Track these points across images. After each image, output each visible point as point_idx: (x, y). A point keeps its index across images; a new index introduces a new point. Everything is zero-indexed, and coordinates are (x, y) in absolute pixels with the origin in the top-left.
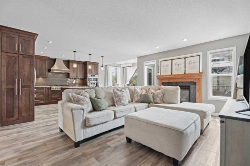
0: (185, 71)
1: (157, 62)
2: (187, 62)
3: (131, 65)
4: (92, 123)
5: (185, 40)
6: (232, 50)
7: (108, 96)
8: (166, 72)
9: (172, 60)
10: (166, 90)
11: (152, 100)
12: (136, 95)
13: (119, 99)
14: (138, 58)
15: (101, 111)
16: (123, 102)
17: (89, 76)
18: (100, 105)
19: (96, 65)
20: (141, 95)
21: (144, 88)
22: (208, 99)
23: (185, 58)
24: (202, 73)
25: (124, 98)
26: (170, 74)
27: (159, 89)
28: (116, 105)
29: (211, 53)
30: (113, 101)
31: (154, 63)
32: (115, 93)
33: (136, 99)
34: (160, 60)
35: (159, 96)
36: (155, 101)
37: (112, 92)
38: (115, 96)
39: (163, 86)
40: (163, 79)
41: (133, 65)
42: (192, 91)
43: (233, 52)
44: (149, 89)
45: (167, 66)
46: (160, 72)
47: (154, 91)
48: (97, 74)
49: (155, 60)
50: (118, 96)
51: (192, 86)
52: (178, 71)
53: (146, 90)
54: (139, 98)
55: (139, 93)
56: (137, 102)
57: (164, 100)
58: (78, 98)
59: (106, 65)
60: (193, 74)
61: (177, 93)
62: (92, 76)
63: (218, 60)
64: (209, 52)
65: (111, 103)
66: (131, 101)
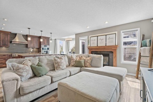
0: (106, 44)
1: (88, 38)
2: (108, 38)
3: (72, 40)
4: (27, 91)
5: (107, 23)
6: (137, 30)
7: (49, 62)
8: (94, 44)
9: (97, 36)
10: (94, 57)
11: (83, 65)
12: (72, 61)
13: (59, 65)
14: (76, 34)
15: (40, 76)
16: (61, 67)
17: (42, 46)
18: (40, 72)
19: (48, 39)
20: (76, 61)
21: (79, 55)
22: (121, 63)
23: (106, 35)
24: (117, 46)
25: (62, 64)
26: (96, 46)
27: (89, 57)
28: (56, 70)
29: (123, 32)
30: (54, 67)
31: (86, 38)
32: (55, 60)
33: (72, 64)
34: (90, 36)
35: (89, 61)
36: (86, 65)
37: (53, 59)
38: (55, 63)
39: (91, 55)
40: (92, 49)
41: (73, 39)
42: (110, 57)
43: (138, 31)
44: (82, 56)
45: (95, 40)
46: (89, 44)
47: (85, 58)
48: (49, 45)
49: (87, 36)
50: (58, 63)
51: (110, 54)
52: (102, 44)
53: (80, 57)
54: (74, 63)
55: (74, 59)
56: (73, 66)
57: (92, 65)
58: (18, 67)
59: (55, 39)
60: (111, 46)
61: (101, 60)
62: (45, 46)
63: (128, 37)
64: (122, 31)
65: (52, 68)
66: (69, 65)
